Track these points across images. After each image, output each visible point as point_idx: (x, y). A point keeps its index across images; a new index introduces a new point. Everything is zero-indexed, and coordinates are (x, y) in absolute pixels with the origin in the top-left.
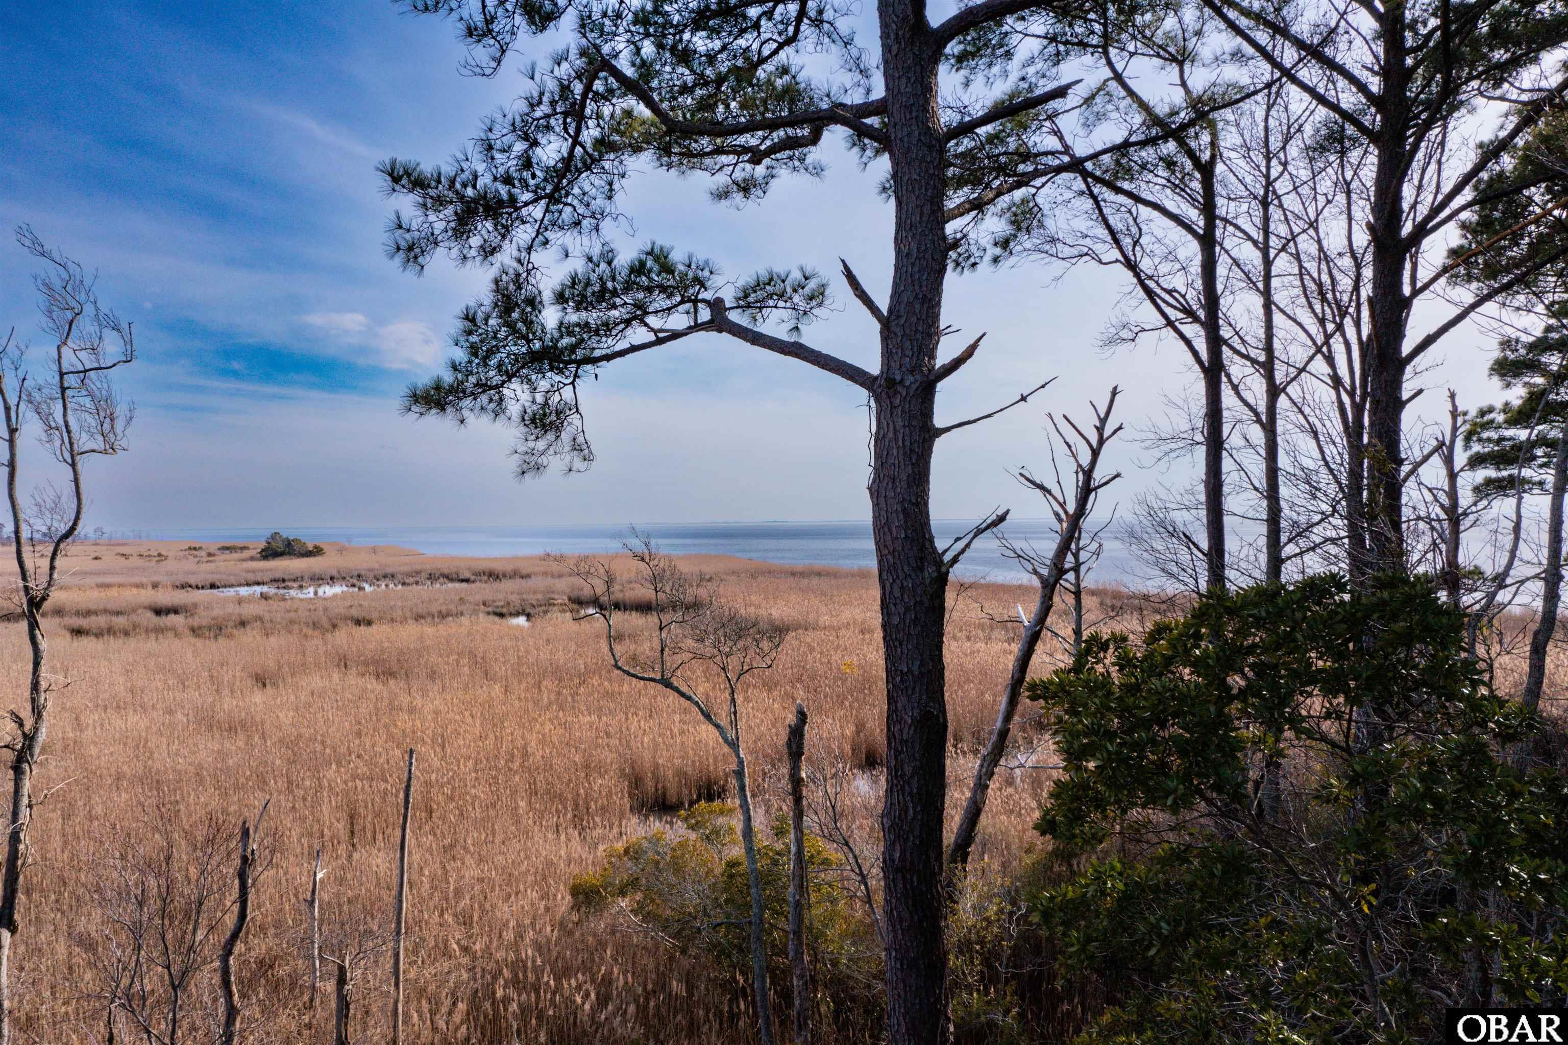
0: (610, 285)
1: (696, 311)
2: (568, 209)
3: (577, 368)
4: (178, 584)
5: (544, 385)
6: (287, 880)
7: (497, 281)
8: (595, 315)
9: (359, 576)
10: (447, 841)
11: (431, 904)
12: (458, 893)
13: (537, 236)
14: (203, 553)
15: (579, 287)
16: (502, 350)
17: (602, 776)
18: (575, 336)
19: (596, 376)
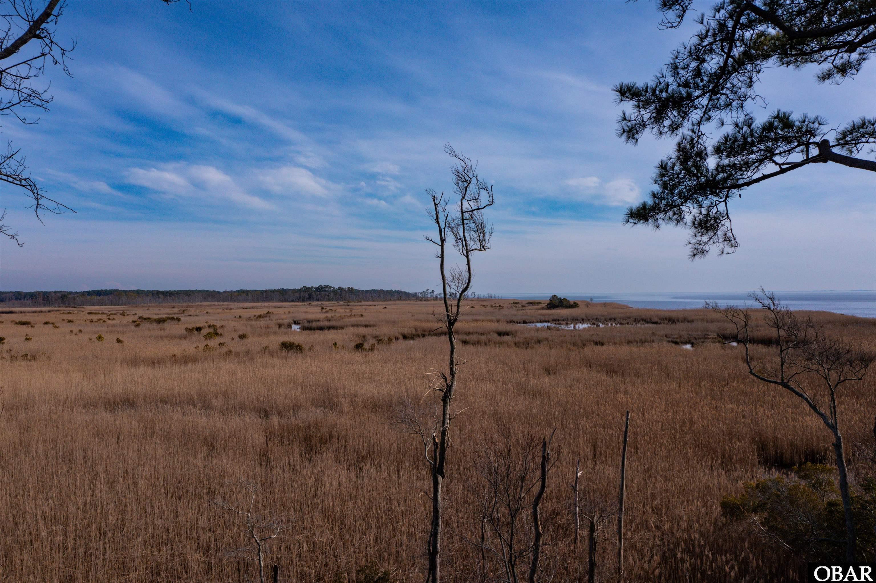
0: (749, 139)
1: (808, 151)
2: (723, 97)
3: (728, 191)
4: (508, 320)
5: (706, 203)
6: (562, 475)
7: (679, 144)
8: (739, 159)
9: (597, 319)
10: (646, 466)
11: (639, 500)
12: (653, 496)
13: (704, 115)
14: (520, 306)
15: (729, 143)
16: (682, 184)
17: (740, 441)
18: (726, 172)
19: (740, 196)
